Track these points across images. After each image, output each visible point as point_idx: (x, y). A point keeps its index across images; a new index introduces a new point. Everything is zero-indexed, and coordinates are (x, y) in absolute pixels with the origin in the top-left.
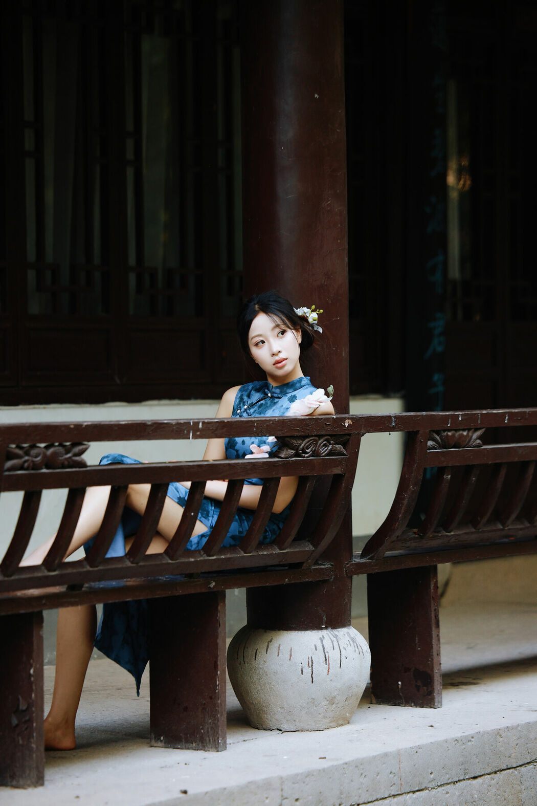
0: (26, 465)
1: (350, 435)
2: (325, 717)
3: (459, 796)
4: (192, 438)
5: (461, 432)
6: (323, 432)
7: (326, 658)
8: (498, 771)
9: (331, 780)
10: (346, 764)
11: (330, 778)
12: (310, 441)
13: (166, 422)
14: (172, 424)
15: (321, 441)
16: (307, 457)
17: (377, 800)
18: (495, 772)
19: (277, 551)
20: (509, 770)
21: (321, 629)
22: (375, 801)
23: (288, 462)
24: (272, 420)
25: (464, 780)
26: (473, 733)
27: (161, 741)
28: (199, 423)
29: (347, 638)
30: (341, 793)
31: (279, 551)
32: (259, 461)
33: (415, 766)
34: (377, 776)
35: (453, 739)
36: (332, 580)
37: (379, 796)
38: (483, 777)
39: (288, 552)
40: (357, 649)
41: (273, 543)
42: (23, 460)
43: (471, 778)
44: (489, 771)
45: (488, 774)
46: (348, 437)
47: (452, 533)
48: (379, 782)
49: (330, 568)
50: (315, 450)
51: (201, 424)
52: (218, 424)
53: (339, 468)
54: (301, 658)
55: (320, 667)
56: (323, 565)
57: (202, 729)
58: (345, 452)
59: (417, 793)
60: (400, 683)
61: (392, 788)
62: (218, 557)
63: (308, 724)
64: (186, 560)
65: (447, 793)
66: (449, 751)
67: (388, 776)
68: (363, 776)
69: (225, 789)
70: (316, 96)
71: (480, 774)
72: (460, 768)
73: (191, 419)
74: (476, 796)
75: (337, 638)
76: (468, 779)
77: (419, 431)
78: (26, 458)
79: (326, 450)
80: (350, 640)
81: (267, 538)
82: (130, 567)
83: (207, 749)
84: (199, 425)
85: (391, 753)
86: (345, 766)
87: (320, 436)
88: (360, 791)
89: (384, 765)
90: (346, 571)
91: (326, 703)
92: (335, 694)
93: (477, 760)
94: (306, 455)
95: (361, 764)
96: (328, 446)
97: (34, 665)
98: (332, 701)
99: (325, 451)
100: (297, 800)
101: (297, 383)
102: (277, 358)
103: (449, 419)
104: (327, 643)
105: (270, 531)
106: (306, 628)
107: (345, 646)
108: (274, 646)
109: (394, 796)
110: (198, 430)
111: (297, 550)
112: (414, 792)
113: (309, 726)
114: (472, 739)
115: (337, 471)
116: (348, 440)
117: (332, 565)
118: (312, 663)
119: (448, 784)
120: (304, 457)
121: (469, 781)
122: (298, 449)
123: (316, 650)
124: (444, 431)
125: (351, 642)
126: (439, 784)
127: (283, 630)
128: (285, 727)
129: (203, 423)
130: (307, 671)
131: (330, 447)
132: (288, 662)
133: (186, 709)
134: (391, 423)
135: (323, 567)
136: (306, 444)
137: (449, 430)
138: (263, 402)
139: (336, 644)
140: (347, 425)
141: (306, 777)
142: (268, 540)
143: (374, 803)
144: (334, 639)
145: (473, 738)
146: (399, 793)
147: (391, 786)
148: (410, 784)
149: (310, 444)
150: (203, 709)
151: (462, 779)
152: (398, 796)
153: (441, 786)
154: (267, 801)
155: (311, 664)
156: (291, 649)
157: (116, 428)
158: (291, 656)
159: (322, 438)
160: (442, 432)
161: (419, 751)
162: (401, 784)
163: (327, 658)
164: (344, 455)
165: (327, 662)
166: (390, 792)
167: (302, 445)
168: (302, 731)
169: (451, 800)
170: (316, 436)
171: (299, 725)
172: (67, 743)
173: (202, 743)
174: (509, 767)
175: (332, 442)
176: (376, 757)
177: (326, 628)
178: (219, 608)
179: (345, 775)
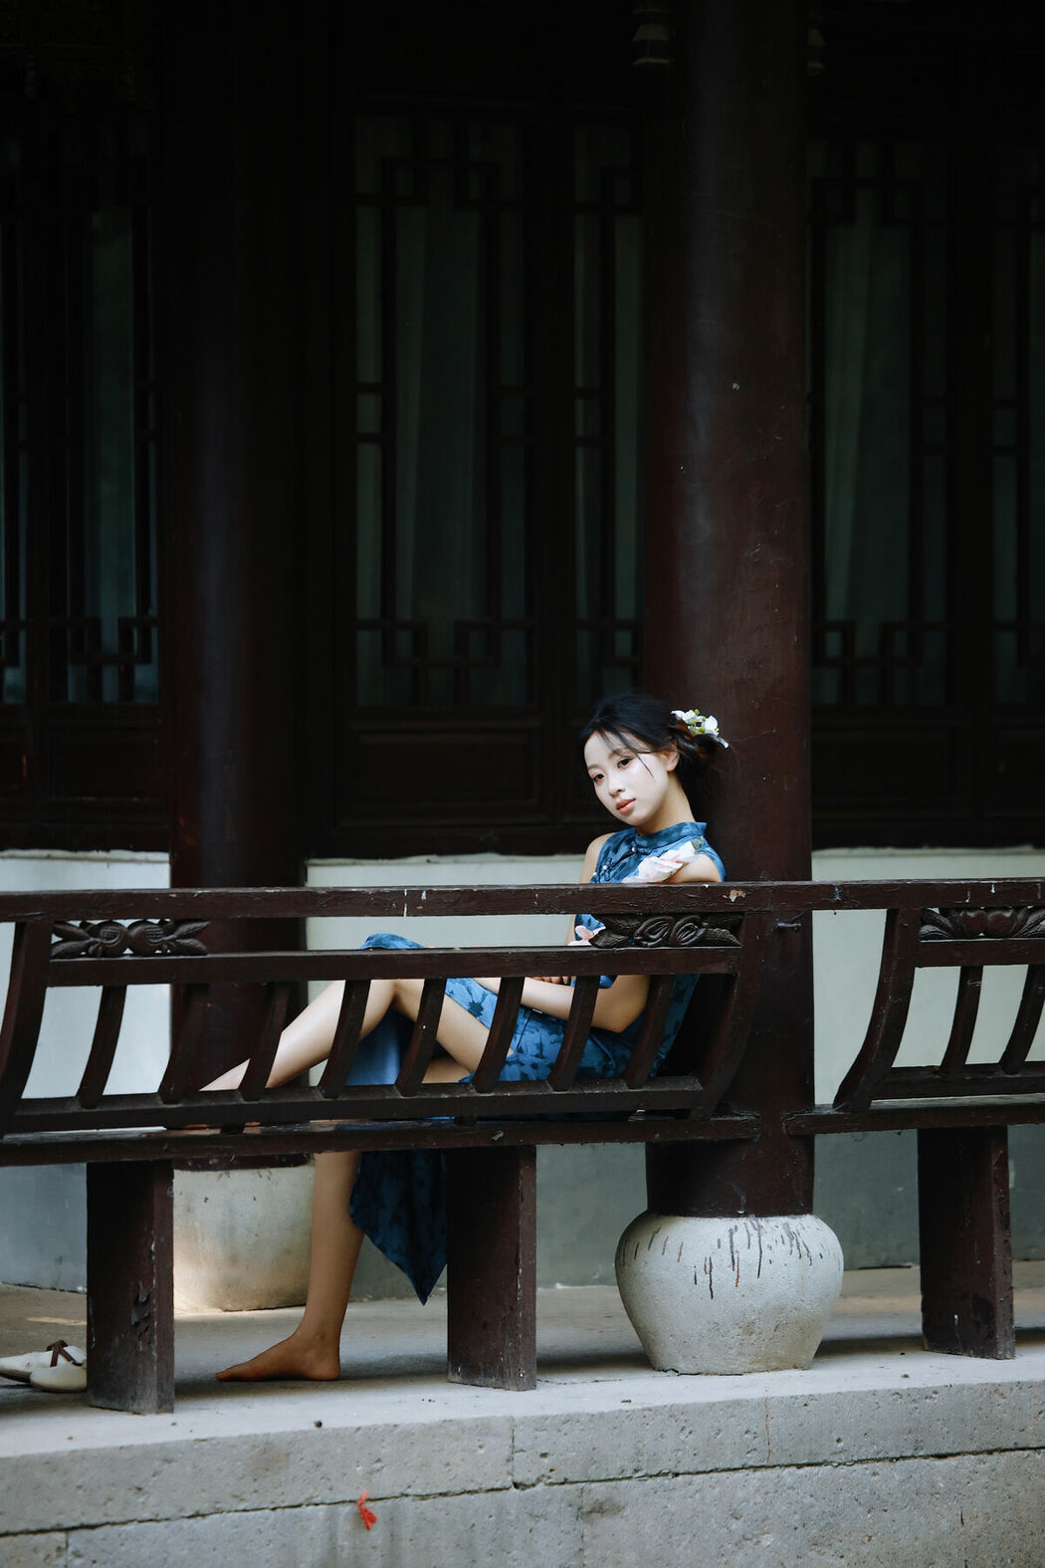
0: (91, 949)
1: (742, 914)
2: (741, 1354)
3: (902, 1482)
4: (408, 915)
5: (998, 912)
6: (682, 909)
7: (733, 1260)
8: (996, 1450)
9: (617, 1431)
10: (650, 1410)
11: (616, 1428)
12: (656, 921)
13: (354, 890)
14: (367, 894)
15: (679, 923)
16: (651, 946)
17: (716, 1470)
18: (990, 1452)
19: (625, 1089)
20: (1021, 1452)
21: (738, 1216)
22: (711, 1471)
23: (613, 953)
24: (570, 890)
25: (914, 1457)
26: (937, 1385)
27: (459, 1374)
28: (421, 892)
29: (781, 1231)
30: (639, 1453)
31: (627, 1090)
32: (551, 950)
33: (801, 1425)
34: (718, 1434)
35: (890, 1390)
36: (756, 1140)
37: (721, 1465)
38: (959, 1457)
39: (647, 1092)
40: (795, 1249)
41: (618, 1078)
42: (87, 941)
43: (932, 1456)
44: (973, 1448)
45: (972, 1453)
46: (740, 917)
47: (1018, 1076)
48: (722, 1444)
49: (751, 1121)
50: (668, 935)
51: (424, 894)
52: (459, 895)
53: (723, 964)
54: (694, 1258)
55: (723, 1275)
56: (740, 1116)
57: (502, 1356)
58: (735, 940)
59: (807, 1469)
60: (956, 1317)
61: (749, 1455)
62: (499, 1094)
63: (715, 1364)
64: (434, 1097)
65: (875, 1474)
66: (880, 1409)
67: (741, 1437)
68: (687, 1432)
69: (395, 1426)
70: (735, 386)
71: (950, 1451)
72: (905, 1437)
73: (406, 887)
74: (942, 1485)
75: (759, 1231)
76: (926, 1457)
77: (898, 909)
78: (92, 939)
79: (693, 937)
80: (785, 1235)
81: (609, 1069)
82: (322, 1102)
83: (507, 1387)
84: (421, 895)
85: (747, 1401)
86: (646, 1413)
87: (678, 916)
88: (680, 1454)
89: (732, 1419)
90: (787, 1127)
91: (737, 1331)
92: (753, 1317)
93: (945, 1429)
94: (650, 944)
95: (683, 1413)
96: (697, 930)
97: (155, 1237)
98: (749, 1329)
99: (690, 938)
100: (544, 1455)
101: (673, 832)
102: (618, 800)
103: (967, 891)
104: (740, 1238)
105: (615, 1059)
106: (712, 1215)
107: (773, 1244)
108: (659, 1240)
109: (756, 1468)
110: (421, 902)
111: (667, 1089)
112: (799, 1466)
113: (716, 1367)
114: (934, 1395)
115: (721, 968)
116: (741, 921)
117: (757, 1117)
118: (711, 1267)
119: (878, 1460)
120: (646, 946)
121: (927, 1461)
122: (633, 933)
123: (719, 1247)
124: (959, 910)
125: (787, 1239)
126: (855, 1459)
127: (681, 1215)
128: (682, 1366)
129: (429, 893)
130: (703, 1279)
131: (701, 932)
132: (676, 1264)
133: (485, 1325)
134: (834, 896)
135: (738, 1118)
136: (648, 926)
137: (971, 909)
138: (626, 860)
139: (754, 1240)
140: (733, 898)
141: (564, 1423)
142: (611, 1073)
143: (711, 1474)
144: (755, 1233)
145: (935, 1392)
146: (765, 1463)
147: (748, 1452)
148: (789, 1453)
149: (657, 927)
150: (504, 1325)
151: (909, 1455)
152: (764, 1469)
153: (860, 1461)
154: (482, 1451)
155: (709, 1269)
156: (682, 1246)
157: (257, 899)
158: (680, 1254)
159: (681, 918)
160: (953, 911)
161: (811, 1403)
162: (770, 1452)
163: (736, 1260)
164: (731, 943)
165: (736, 1268)
166: (745, 1460)
167: (641, 928)
168: (707, 1374)
169: (884, 1487)
170: (671, 914)
171: (704, 1366)
172: (323, 1369)
173: (503, 1377)
174: (1020, 1446)
175: (705, 924)
176: (714, 1404)
177: (746, 1215)
178: (522, 1172)
179: (648, 1427)
